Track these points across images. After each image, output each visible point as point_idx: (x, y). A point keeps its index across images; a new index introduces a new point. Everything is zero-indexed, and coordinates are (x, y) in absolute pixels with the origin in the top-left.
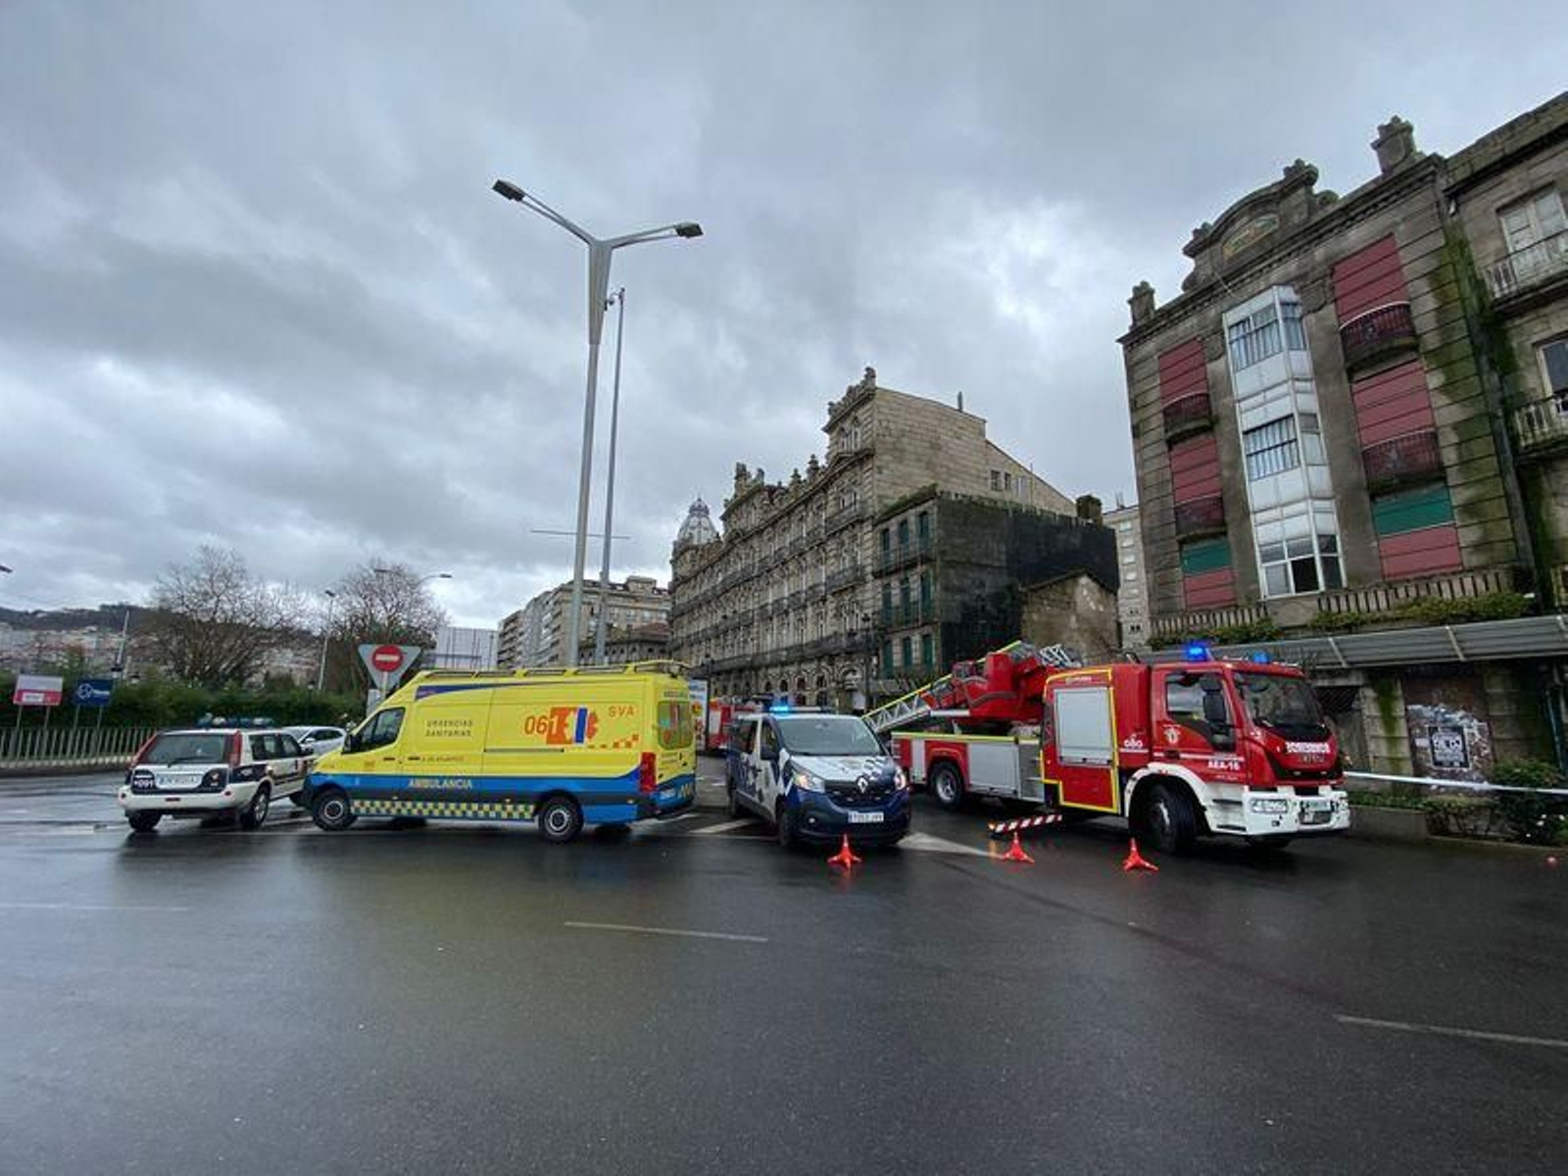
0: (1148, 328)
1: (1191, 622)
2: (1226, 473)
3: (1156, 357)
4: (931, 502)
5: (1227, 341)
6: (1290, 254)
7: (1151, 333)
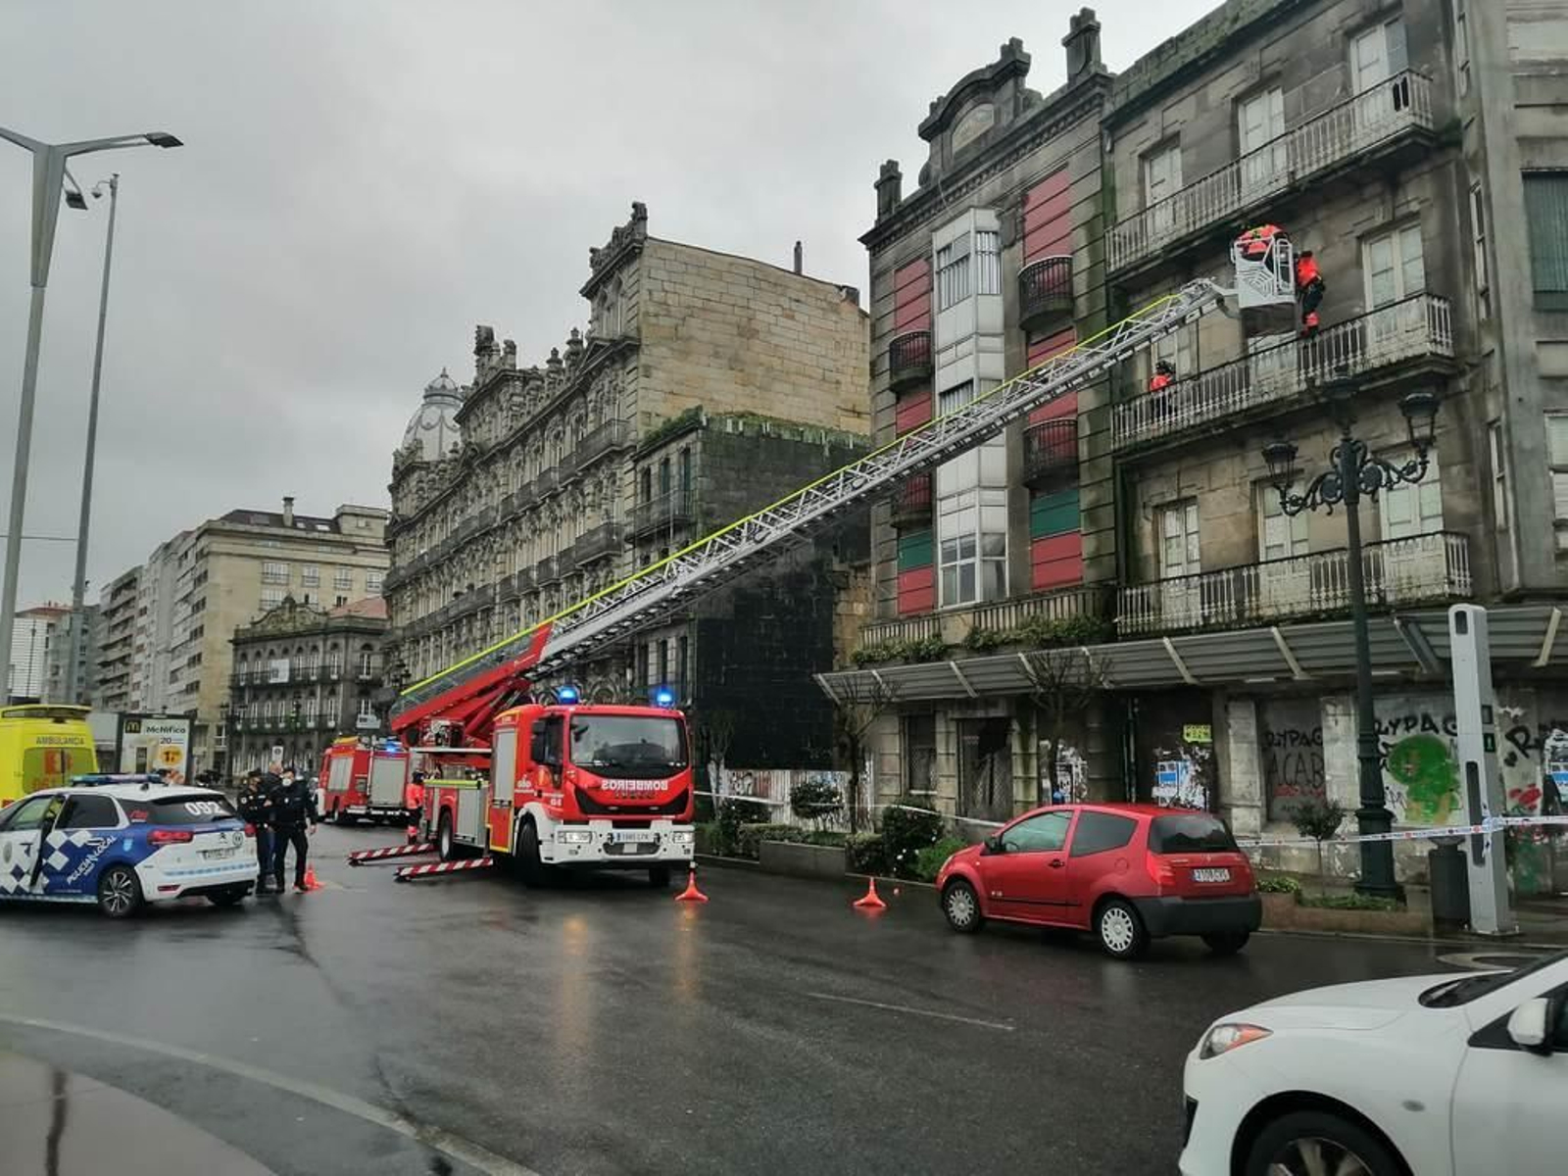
0: (890, 228)
1: (888, 634)
3: (893, 272)
4: (693, 436)
5: (935, 268)
6: (994, 166)
7: (889, 238)
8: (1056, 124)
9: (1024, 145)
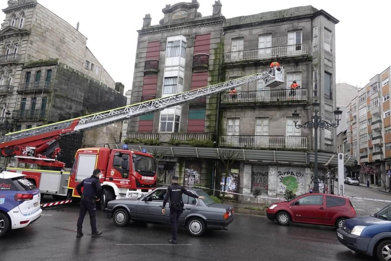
0: (147, 31)
1: (138, 136)
2: (158, 89)
3: (147, 42)
4: (54, 66)
5: (167, 46)
6: (187, 27)
7: (147, 33)
8: (209, 23)
9: (198, 25)
